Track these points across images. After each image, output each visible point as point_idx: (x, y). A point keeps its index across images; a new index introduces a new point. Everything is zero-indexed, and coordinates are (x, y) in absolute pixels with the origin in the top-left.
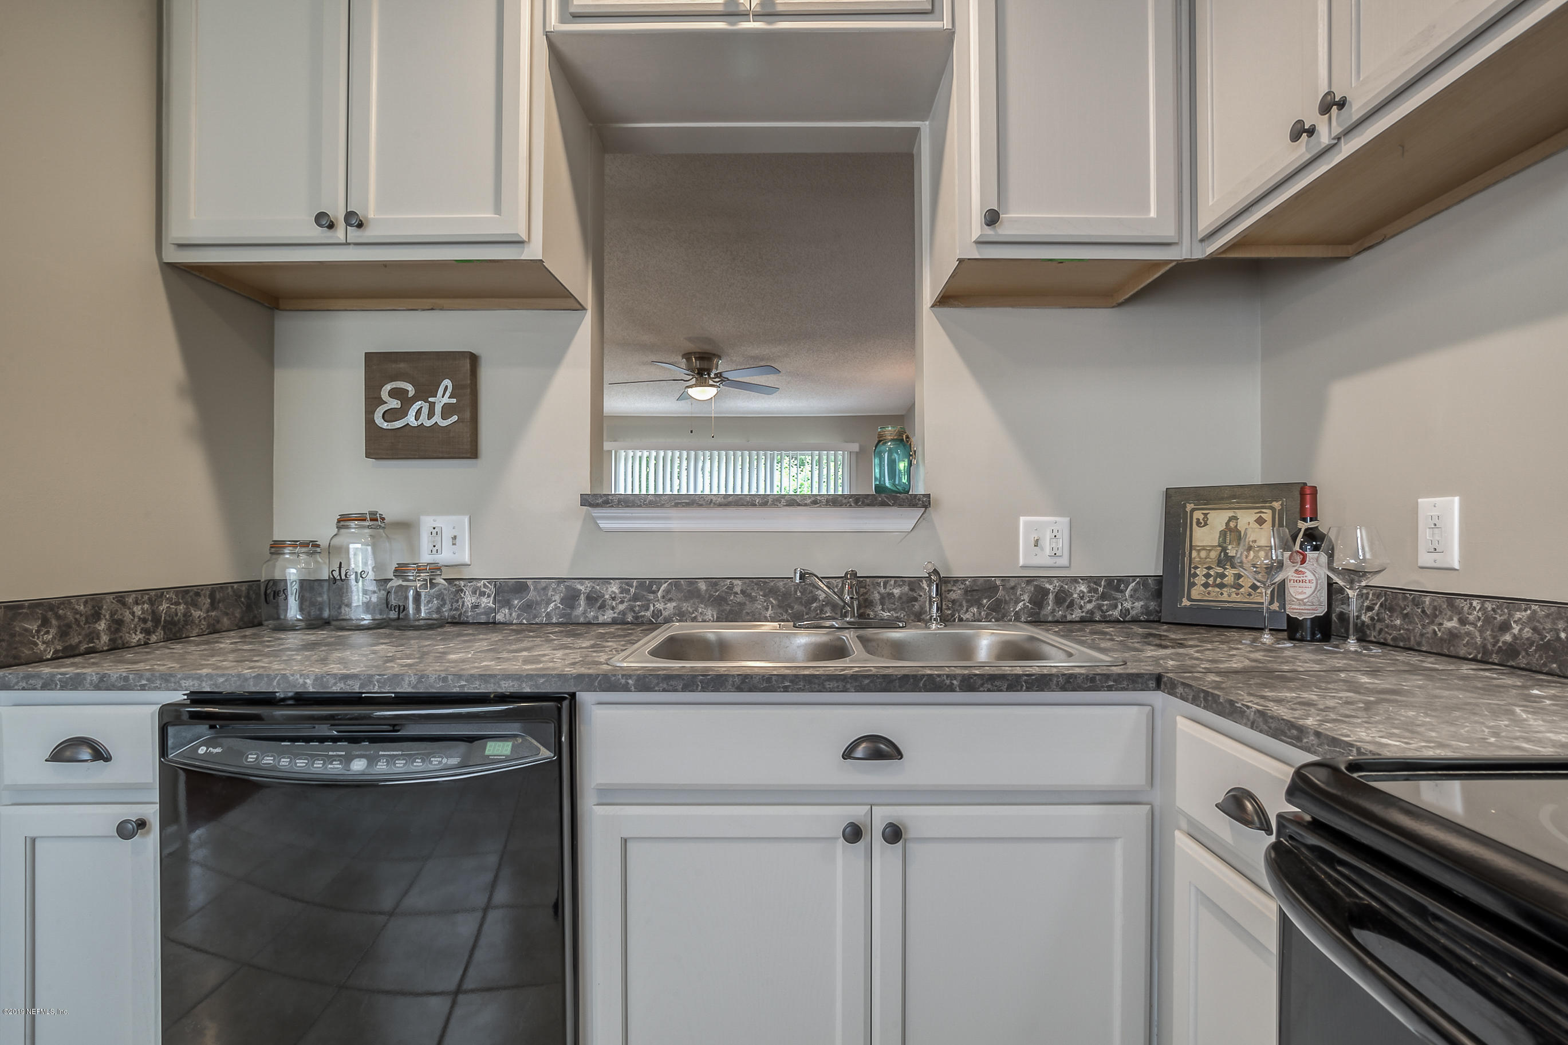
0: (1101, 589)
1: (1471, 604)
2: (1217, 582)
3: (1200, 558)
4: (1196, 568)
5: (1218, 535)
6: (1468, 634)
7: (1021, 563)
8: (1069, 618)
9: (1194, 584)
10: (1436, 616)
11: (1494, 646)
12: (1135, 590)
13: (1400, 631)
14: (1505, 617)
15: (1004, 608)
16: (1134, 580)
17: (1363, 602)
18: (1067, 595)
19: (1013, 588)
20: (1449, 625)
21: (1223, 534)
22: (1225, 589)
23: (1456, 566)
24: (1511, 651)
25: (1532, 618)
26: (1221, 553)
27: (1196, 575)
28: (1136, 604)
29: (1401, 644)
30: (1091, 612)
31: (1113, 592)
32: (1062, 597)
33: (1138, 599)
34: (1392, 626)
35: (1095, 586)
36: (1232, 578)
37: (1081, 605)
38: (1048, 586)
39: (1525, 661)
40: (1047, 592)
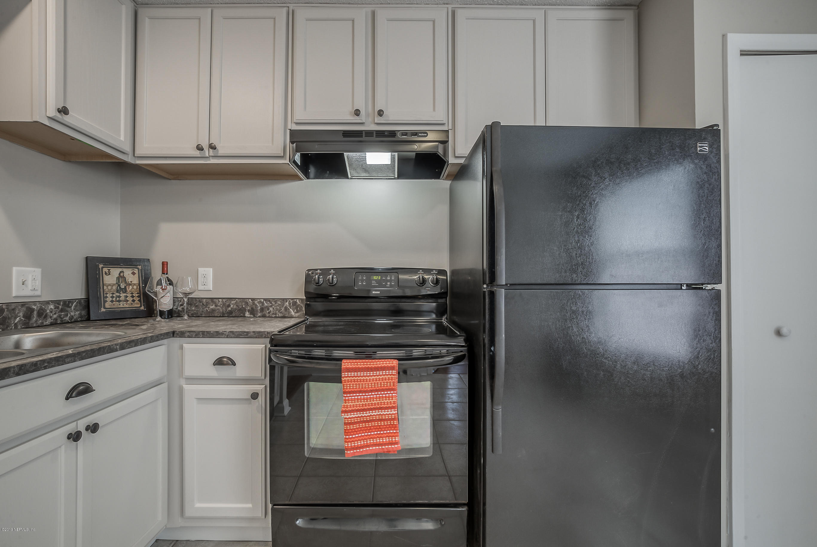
0: (60, 307)
1: (219, 300)
2: (117, 300)
3: (108, 289)
4: (107, 294)
5: (116, 279)
6: (218, 309)
7: (14, 295)
8: (45, 324)
9: (107, 301)
10: (207, 305)
11: (226, 312)
12: (76, 306)
13: (194, 311)
14: (229, 303)
15: (7, 322)
16: (75, 301)
17: (179, 303)
18: (43, 311)
19: (13, 309)
20: (212, 307)
21: (118, 278)
22: (121, 303)
23: (212, 290)
24: (231, 312)
25: (236, 303)
26: (118, 287)
27: (107, 297)
28: (76, 313)
29: (195, 316)
30: (56, 319)
31: (66, 308)
32: (41, 313)
33: (77, 311)
34: (191, 310)
35: (58, 305)
36: (124, 297)
37: (51, 316)
38: (34, 307)
39: (234, 315)
40: (33, 310)
